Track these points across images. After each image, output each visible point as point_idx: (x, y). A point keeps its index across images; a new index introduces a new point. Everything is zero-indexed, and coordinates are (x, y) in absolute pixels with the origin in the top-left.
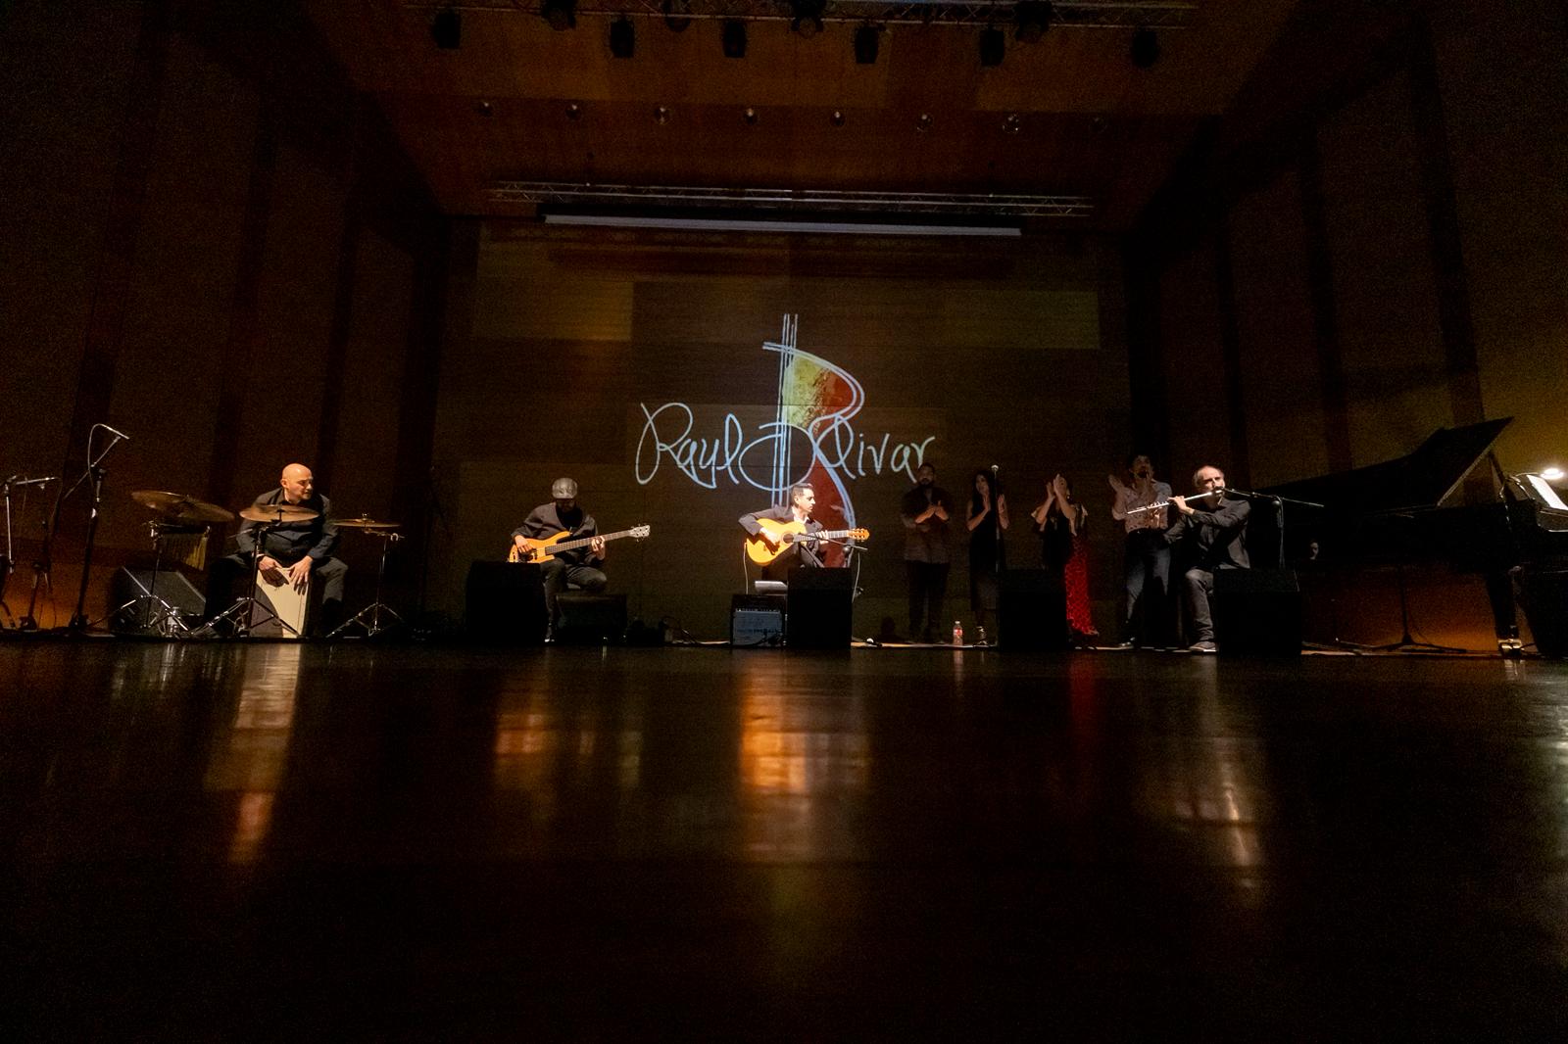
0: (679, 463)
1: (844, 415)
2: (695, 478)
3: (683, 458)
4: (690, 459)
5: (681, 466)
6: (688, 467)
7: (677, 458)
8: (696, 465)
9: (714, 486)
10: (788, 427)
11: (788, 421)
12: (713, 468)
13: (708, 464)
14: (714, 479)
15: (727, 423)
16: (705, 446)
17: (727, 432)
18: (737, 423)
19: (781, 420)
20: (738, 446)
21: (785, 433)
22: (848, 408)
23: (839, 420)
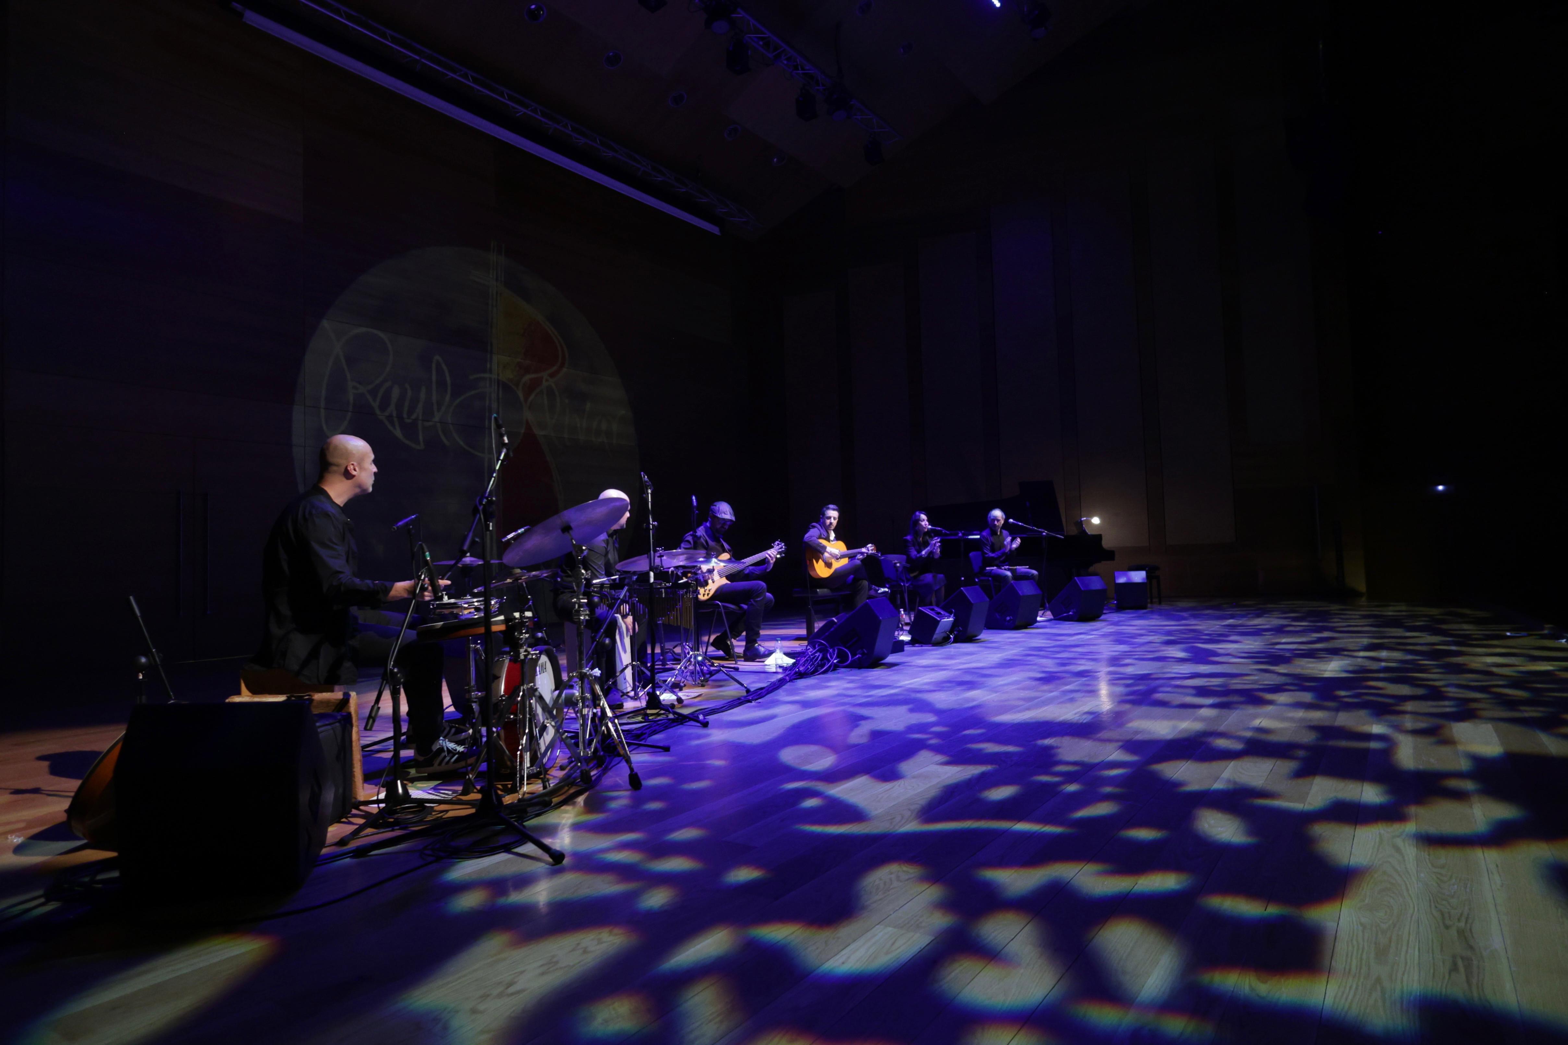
0: (378, 412)
1: (552, 375)
2: (398, 433)
3: (384, 406)
4: (392, 409)
5: (382, 416)
6: (390, 418)
7: (375, 405)
8: (400, 417)
9: (422, 447)
10: (498, 381)
11: (498, 375)
12: (420, 423)
13: (414, 417)
14: (421, 438)
15: (434, 366)
16: (409, 393)
17: (434, 378)
18: (444, 367)
19: (491, 371)
20: (448, 397)
21: (496, 388)
22: (555, 368)
23: (547, 380)
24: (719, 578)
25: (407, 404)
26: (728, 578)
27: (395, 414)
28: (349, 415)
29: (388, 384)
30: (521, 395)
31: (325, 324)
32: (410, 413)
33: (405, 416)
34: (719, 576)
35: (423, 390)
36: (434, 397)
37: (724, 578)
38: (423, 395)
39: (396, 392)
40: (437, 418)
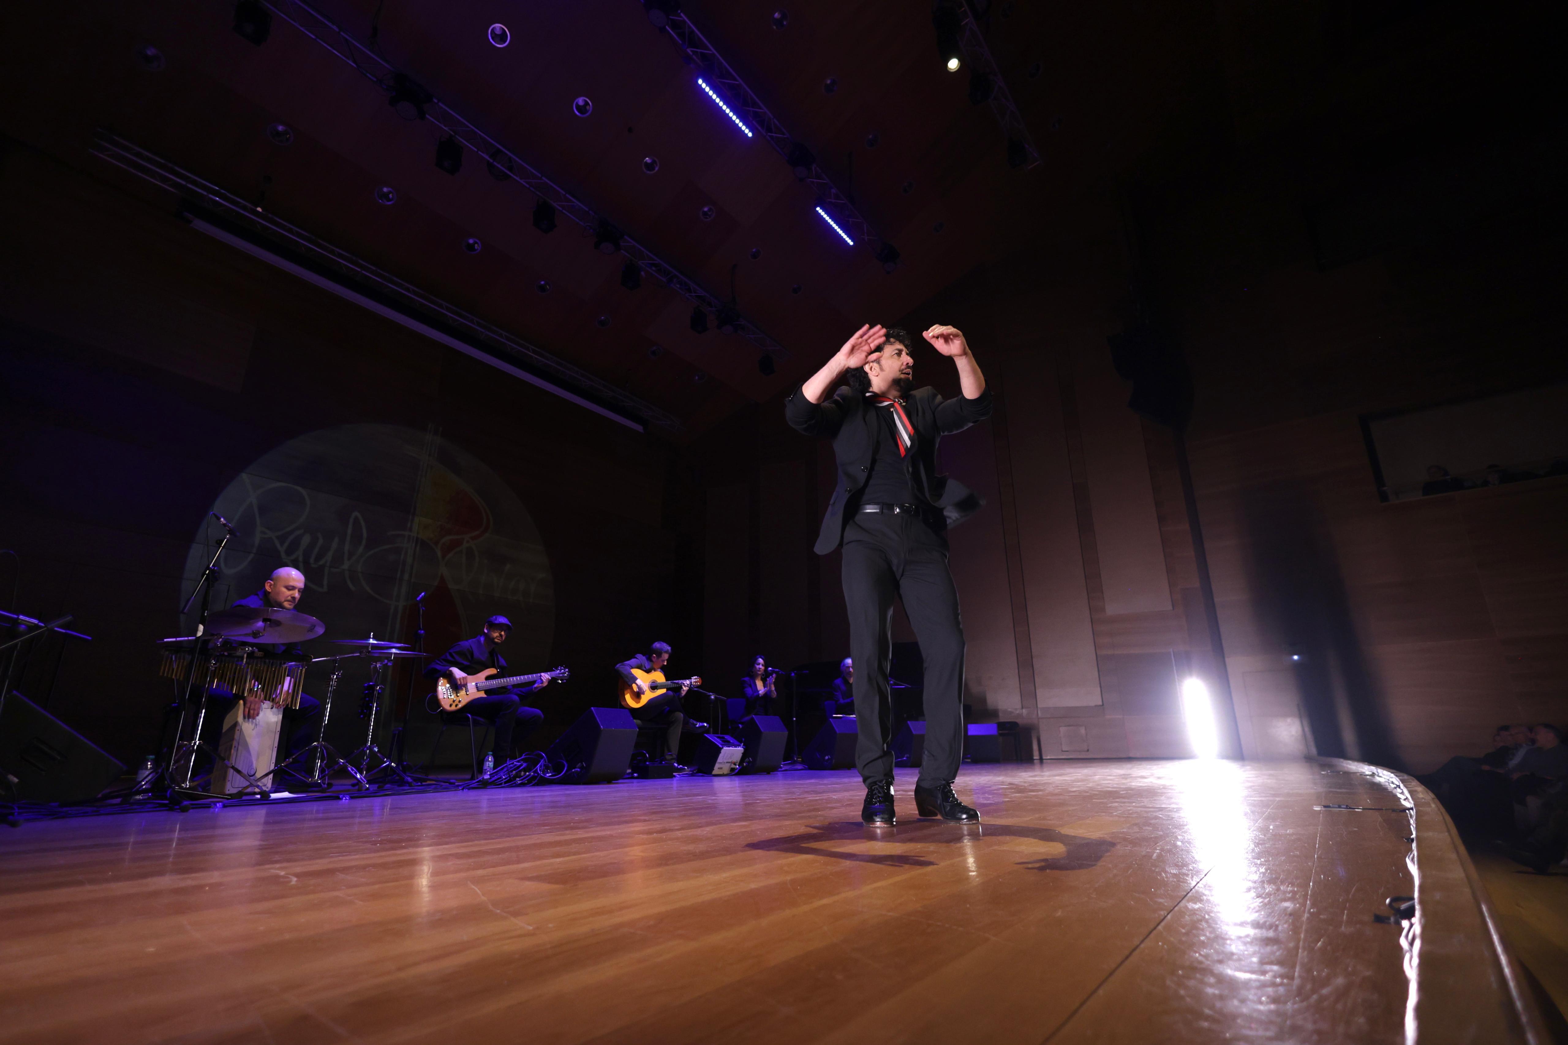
0: (283, 555)
1: (474, 538)
3: (290, 551)
4: (299, 554)
7: (282, 549)
8: (306, 562)
9: (325, 589)
10: (417, 539)
11: (418, 534)
12: (327, 569)
13: (321, 563)
14: (325, 582)
15: (351, 521)
16: (321, 542)
17: (349, 531)
18: (363, 523)
19: (411, 530)
20: (361, 549)
21: (414, 545)
22: (477, 533)
23: (468, 542)
24: (476, 691)
25: (316, 551)
26: (486, 692)
27: (301, 559)
28: (252, 555)
29: (298, 532)
30: (439, 554)
31: (244, 476)
32: (317, 559)
33: (312, 561)
34: (476, 689)
35: (336, 540)
36: (347, 547)
37: (483, 692)
38: (335, 545)
39: (306, 540)
40: (346, 566)
